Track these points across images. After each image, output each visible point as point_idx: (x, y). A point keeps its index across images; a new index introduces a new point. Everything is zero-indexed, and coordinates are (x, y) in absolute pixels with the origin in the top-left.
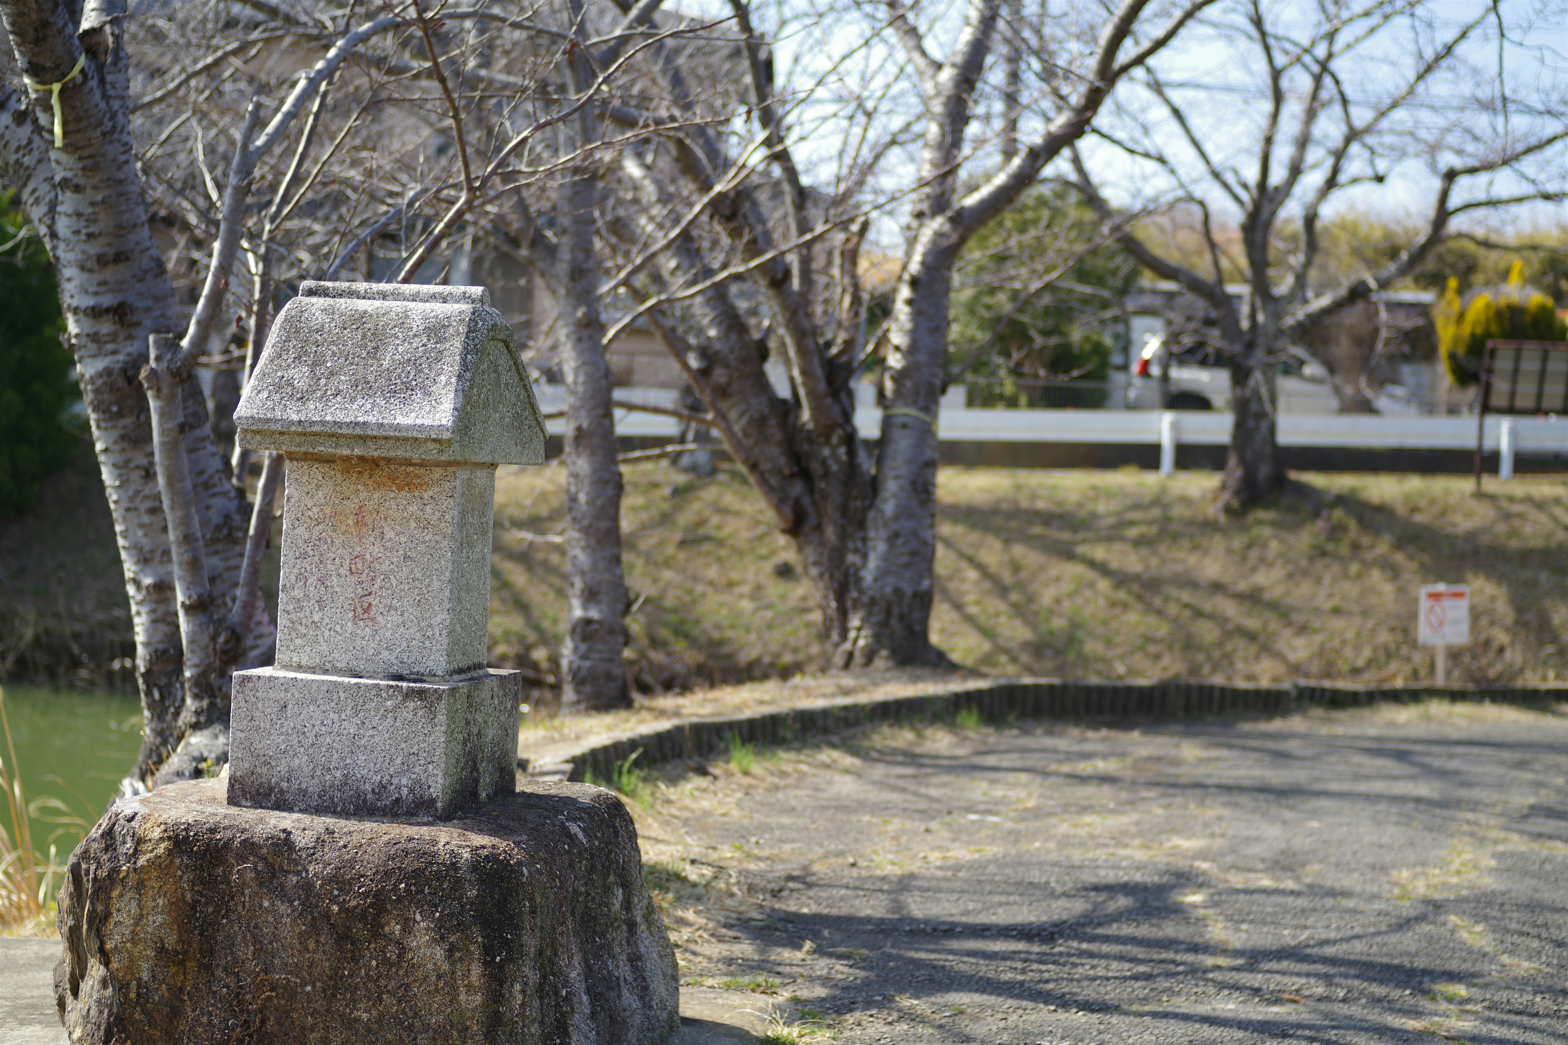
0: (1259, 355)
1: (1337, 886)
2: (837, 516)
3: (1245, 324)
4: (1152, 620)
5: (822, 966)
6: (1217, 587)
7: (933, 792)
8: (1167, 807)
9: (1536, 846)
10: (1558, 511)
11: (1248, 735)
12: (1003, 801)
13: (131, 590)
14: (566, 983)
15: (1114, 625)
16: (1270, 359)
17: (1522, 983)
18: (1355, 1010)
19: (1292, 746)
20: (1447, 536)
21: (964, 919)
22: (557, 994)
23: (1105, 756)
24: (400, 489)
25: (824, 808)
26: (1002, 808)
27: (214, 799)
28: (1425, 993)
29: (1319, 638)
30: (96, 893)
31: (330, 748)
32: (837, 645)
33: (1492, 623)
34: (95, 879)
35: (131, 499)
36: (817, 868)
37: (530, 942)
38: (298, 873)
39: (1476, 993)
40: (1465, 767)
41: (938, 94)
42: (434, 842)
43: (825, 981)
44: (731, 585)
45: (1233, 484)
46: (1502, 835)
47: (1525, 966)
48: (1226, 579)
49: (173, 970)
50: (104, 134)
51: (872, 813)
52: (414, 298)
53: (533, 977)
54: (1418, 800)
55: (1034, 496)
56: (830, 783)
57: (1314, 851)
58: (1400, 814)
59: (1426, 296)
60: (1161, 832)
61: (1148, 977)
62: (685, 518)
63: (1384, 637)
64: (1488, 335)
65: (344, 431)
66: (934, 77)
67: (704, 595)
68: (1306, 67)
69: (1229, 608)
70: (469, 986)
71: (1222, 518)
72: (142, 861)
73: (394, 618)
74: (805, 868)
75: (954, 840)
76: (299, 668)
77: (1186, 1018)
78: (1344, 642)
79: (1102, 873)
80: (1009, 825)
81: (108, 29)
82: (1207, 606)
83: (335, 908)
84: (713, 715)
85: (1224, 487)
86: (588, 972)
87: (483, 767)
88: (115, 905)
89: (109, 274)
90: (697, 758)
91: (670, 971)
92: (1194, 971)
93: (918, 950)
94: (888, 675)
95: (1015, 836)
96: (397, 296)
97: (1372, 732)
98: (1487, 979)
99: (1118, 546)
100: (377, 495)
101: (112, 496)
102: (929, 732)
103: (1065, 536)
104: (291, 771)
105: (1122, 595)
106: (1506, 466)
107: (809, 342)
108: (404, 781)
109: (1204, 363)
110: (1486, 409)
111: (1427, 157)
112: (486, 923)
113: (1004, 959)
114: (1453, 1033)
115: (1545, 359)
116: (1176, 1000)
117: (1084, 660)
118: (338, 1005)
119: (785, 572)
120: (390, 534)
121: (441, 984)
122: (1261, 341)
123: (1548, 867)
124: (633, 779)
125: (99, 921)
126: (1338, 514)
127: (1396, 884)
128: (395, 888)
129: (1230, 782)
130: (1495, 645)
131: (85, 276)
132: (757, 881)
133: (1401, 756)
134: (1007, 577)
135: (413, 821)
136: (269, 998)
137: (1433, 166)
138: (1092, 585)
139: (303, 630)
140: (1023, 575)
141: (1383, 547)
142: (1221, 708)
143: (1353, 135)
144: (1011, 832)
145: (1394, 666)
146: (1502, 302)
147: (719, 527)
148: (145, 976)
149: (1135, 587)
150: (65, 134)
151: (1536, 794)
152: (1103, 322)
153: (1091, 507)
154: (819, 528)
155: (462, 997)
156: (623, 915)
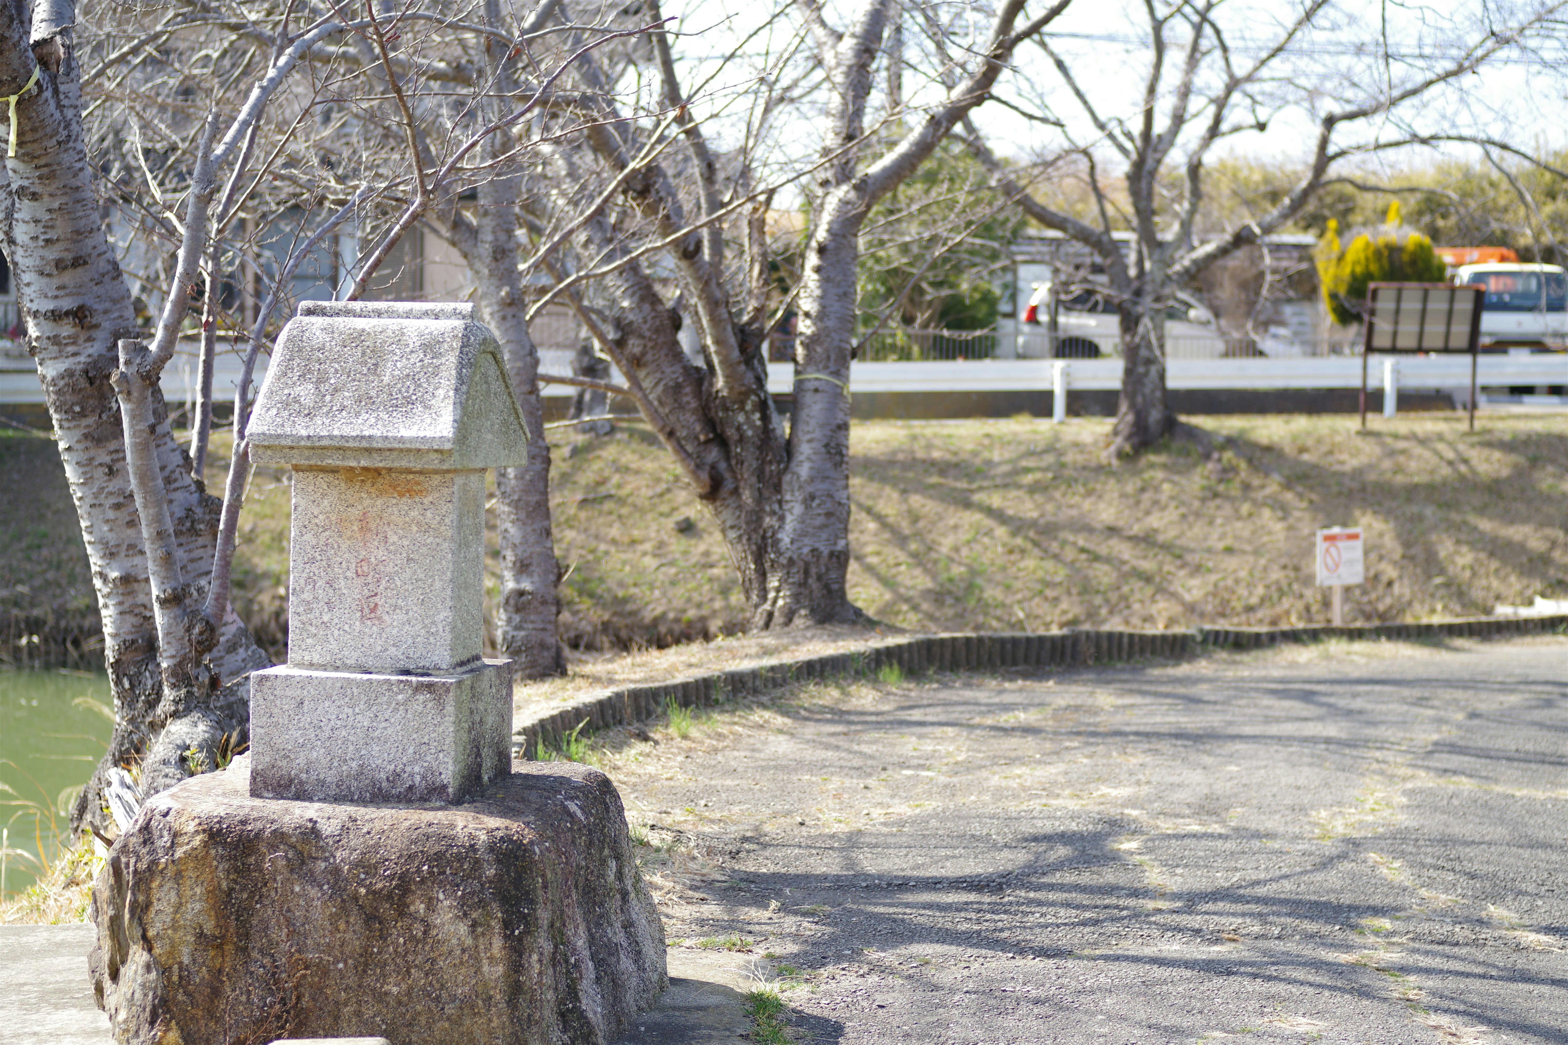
0: (1147, 302)
1: (1262, 828)
2: (754, 480)
3: (1133, 272)
4: (1050, 565)
5: (790, 923)
6: (1112, 531)
7: (864, 748)
8: (1090, 757)
9: (1442, 781)
10: (1441, 447)
11: (1157, 681)
12: (933, 755)
13: (97, 583)
14: (574, 951)
15: (1013, 570)
16: (1158, 306)
17: (1443, 914)
18: (1291, 946)
19: (1201, 690)
20: (1334, 474)
21: (915, 873)
22: (567, 961)
23: (1025, 707)
24: (401, 495)
25: (763, 769)
26: (936, 763)
27: (236, 792)
28: (1353, 927)
29: (1213, 578)
30: (137, 884)
31: (346, 740)
32: (756, 606)
33: (1381, 558)
34: (136, 871)
35: (96, 496)
36: (767, 828)
37: (544, 915)
38: (326, 859)
39: (1400, 926)
40: (1369, 707)
41: (838, 65)
42: (452, 826)
43: (796, 937)
44: (633, 542)
45: (1125, 429)
46: (1409, 772)
47: (1442, 899)
48: (1121, 523)
49: (212, 953)
50: (59, 143)
51: (811, 772)
52: (408, 315)
53: (548, 948)
54: (1328, 741)
55: (929, 447)
56: (765, 743)
57: (1236, 795)
58: (1313, 756)
59: (1307, 238)
60: (1088, 782)
61: (1096, 922)
62: (586, 477)
63: (1276, 575)
64: (1369, 276)
65: (351, 444)
66: (834, 47)
67: (607, 553)
68: (1186, 17)
69: (1125, 551)
70: (491, 959)
71: (1115, 462)
72: (179, 853)
73: (400, 616)
74: (756, 829)
75: (893, 797)
76: (311, 665)
77: (1136, 959)
78: (1237, 581)
79: (1040, 823)
80: (943, 779)
81: (58, 39)
82: (1103, 550)
83: (363, 891)
84: (645, 680)
85: (1116, 433)
86: (592, 940)
87: (485, 752)
88: (155, 895)
89: (68, 277)
90: (636, 725)
91: (657, 935)
92: (1136, 915)
93: (876, 904)
94: (809, 634)
95: (950, 790)
96: (391, 314)
97: (1276, 673)
98: (1409, 912)
99: (1013, 493)
100: (379, 502)
101: (77, 493)
102: (853, 689)
103: (962, 484)
104: (309, 763)
105: (1019, 541)
106: (1390, 403)
107: (723, 311)
108: (417, 769)
109: (1093, 310)
110: (1370, 349)
111: (1306, 104)
112: (504, 899)
113: (959, 910)
114: (1383, 964)
115: (1425, 300)
116: (1124, 944)
117: (984, 606)
118: (369, 981)
119: (687, 528)
120: (393, 538)
121: (466, 957)
122: (1149, 288)
123: (1455, 802)
124: (581, 748)
125: (140, 911)
126: (1228, 455)
127: (1316, 824)
128: (419, 871)
129: (1148, 729)
130: (1384, 579)
131: (45, 280)
132: (714, 843)
133: (1307, 696)
134: (906, 528)
135: (427, 805)
136: (304, 976)
137: (1312, 111)
138: (989, 533)
139: (313, 630)
140: (921, 524)
141: (1273, 486)
142: (1130, 655)
143: (1233, 84)
144: (946, 786)
145: (1286, 603)
146: (1381, 241)
147: (619, 486)
148: (186, 960)
149: (1032, 534)
150: (20, 144)
151: (1439, 731)
152: (992, 273)
153: (986, 455)
154: (736, 492)
155: (486, 969)
156: (617, 885)
